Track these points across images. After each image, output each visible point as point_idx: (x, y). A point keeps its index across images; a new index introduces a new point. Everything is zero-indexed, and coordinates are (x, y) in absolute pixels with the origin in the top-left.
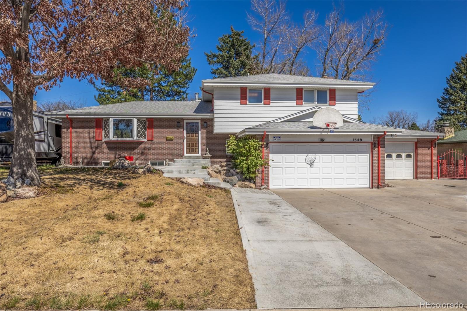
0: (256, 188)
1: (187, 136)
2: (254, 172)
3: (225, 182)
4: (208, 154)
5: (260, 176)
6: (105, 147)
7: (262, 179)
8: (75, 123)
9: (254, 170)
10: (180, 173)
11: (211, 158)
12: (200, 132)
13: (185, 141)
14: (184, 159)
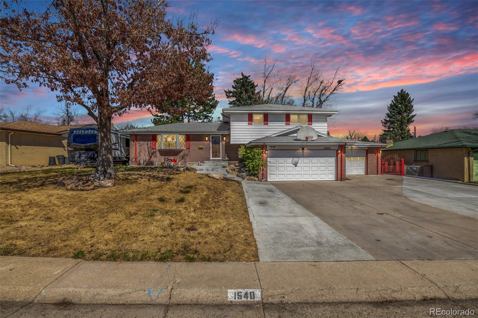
0: (258, 180)
1: (212, 146)
2: (257, 170)
3: (238, 176)
4: (227, 158)
5: (261, 172)
6: (158, 154)
7: (263, 175)
8: (138, 137)
9: (257, 168)
10: (208, 171)
11: (228, 160)
12: (221, 143)
13: (211, 149)
14: (211, 161)
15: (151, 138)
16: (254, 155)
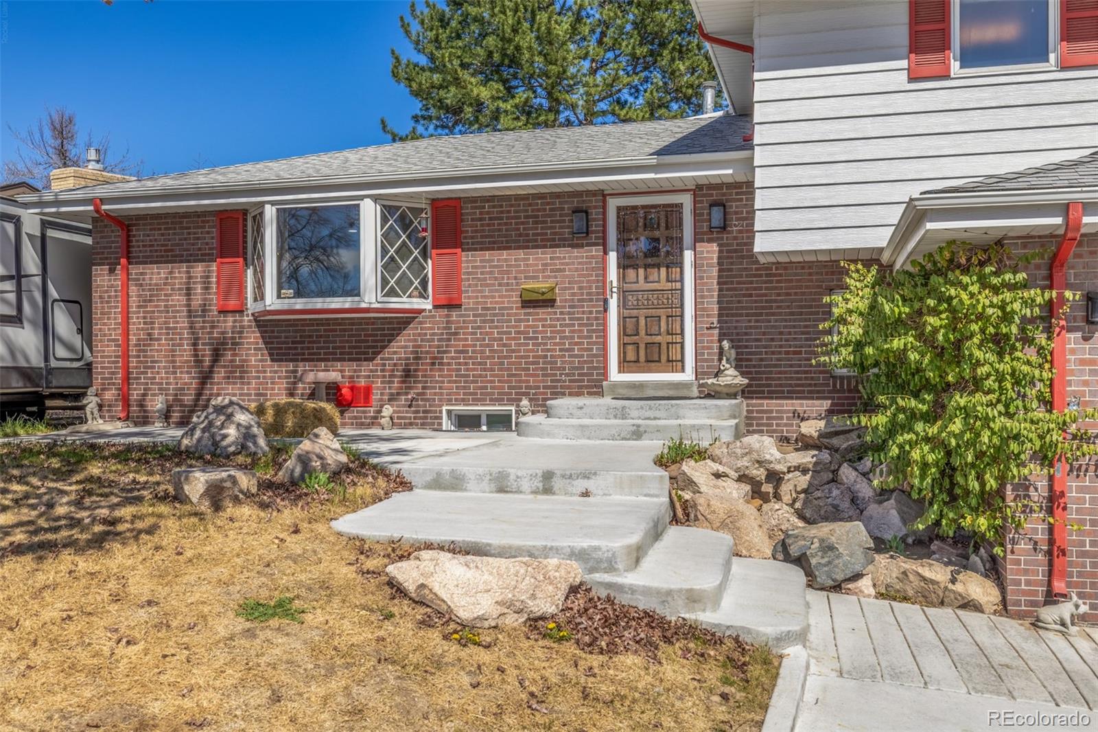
0: (1004, 608)
1: (622, 278)
2: (989, 501)
3: (788, 558)
4: (732, 372)
5: (1035, 526)
7: (1054, 551)
9: (992, 483)
10: (501, 490)
11: (747, 392)
12: (688, 256)
13: (613, 303)
14: (607, 401)
15: (211, 236)
16: (958, 344)
